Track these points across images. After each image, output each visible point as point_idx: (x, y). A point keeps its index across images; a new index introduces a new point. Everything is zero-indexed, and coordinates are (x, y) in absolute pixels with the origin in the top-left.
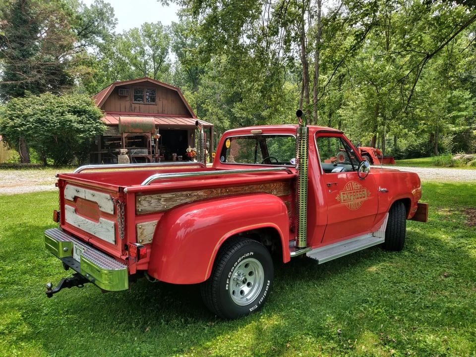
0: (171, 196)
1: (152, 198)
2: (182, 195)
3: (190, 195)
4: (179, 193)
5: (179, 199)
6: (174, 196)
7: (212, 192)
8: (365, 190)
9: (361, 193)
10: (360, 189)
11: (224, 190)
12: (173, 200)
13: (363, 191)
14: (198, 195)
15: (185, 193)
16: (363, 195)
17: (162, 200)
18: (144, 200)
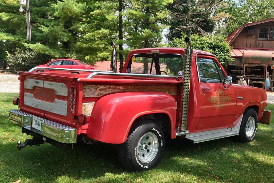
0: (103, 87)
1: (92, 87)
2: (110, 88)
3: (115, 88)
4: (108, 86)
5: (108, 90)
6: (105, 87)
7: (128, 87)
8: (228, 96)
9: (225, 98)
10: (224, 95)
11: (135, 87)
12: (105, 90)
13: (227, 97)
14: (119, 88)
15: (112, 86)
16: (227, 100)
17: (98, 89)
18: (88, 88)
